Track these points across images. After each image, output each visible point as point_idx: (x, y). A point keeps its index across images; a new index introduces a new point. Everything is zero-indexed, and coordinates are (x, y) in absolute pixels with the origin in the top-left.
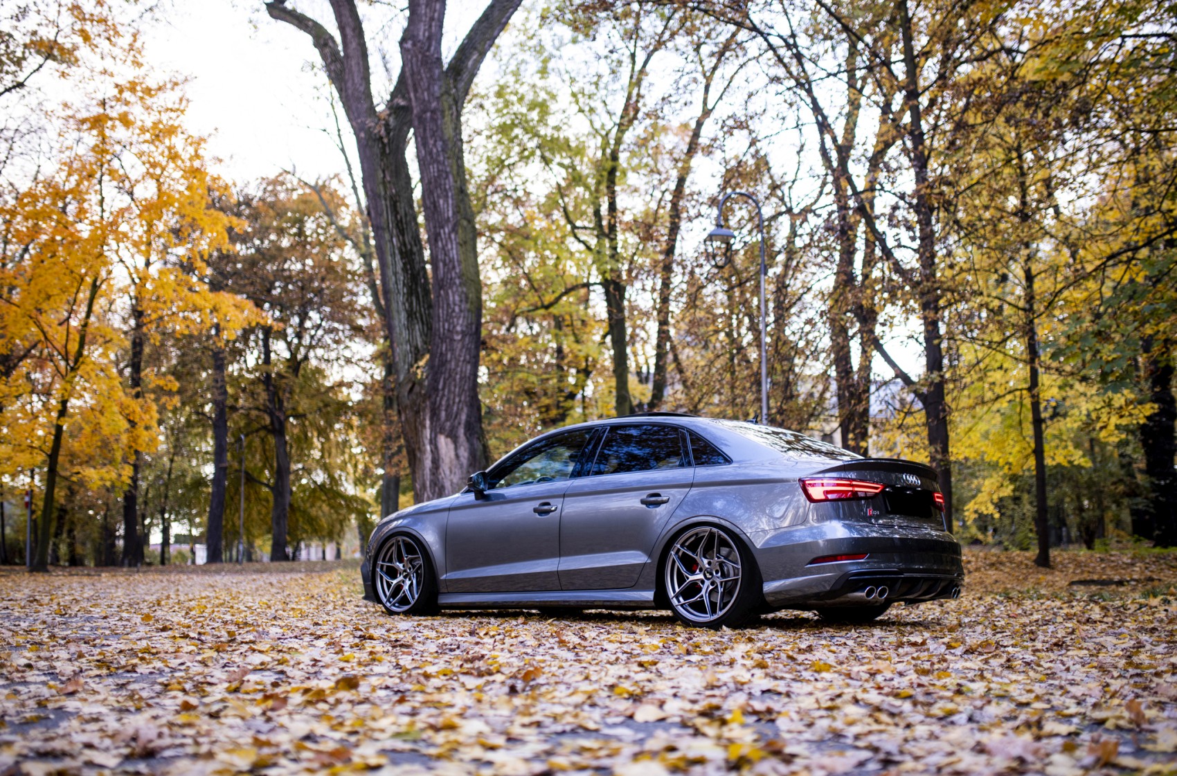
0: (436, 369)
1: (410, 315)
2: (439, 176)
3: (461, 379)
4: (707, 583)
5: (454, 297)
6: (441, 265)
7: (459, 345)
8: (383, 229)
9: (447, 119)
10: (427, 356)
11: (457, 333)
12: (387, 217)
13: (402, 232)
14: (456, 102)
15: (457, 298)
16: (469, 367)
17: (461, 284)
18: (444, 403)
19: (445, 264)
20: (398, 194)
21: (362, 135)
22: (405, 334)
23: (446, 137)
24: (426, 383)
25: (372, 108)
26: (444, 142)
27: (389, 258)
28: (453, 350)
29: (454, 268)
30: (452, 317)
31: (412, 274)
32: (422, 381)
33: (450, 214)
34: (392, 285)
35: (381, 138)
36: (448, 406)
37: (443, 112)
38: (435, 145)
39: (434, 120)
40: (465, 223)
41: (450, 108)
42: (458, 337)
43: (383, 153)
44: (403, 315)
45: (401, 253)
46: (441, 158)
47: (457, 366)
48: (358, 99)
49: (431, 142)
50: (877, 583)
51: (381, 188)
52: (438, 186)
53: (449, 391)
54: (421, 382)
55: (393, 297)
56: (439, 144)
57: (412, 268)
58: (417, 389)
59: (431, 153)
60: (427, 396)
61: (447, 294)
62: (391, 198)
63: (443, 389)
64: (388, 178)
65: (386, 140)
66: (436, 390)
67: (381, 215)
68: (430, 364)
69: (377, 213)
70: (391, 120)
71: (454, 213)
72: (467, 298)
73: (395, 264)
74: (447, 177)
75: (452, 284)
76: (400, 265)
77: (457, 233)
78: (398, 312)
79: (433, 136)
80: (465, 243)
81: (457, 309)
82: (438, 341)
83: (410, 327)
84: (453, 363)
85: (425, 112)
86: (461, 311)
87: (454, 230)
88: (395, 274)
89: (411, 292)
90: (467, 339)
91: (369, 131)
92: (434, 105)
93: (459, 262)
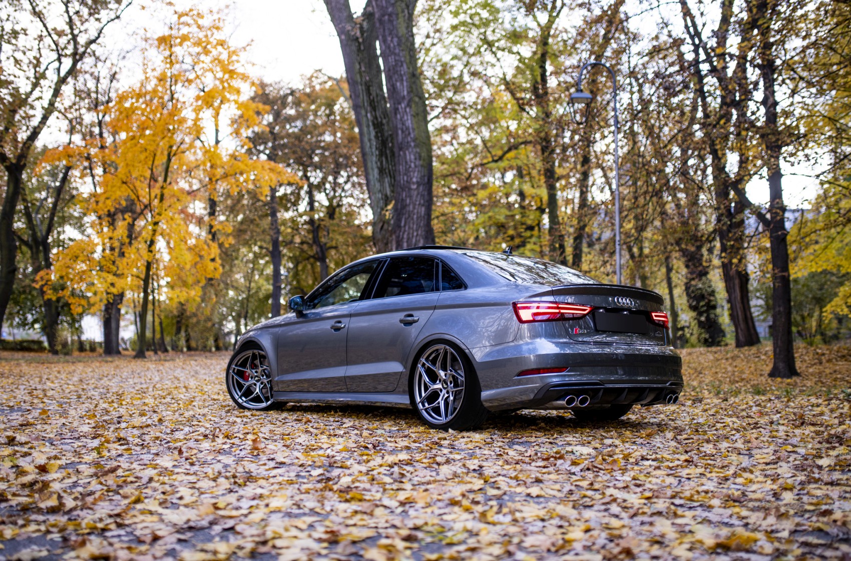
0: (399, 212)
1: (381, 171)
2: (396, 65)
3: (418, 218)
4: (444, 391)
5: (410, 156)
6: (400, 132)
7: (416, 193)
8: (360, 107)
9: (401, 20)
10: (393, 202)
11: (413, 183)
12: (363, 97)
13: (374, 109)
14: (408, 7)
15: (412, 157)
16: (423, 209)
17: (415, 146)
18: (405, 236)
19: (403, 132)
20: (370, 80)
21: (343, 37)
22: (378, 185)
23: (400, 34)
24: (392, 222)
25: (350, 15)
26: (399, 38)
27: (365, 129)
28: (410, 197)
29: (409, 134)
30: (409, 172)
31: (382, 140)
32: (389, 220)
33: (405, 93)
34: (367, 149)
35: (357, 38)
36: (408, 239)
37: (397, 15)
38: (392, 41)
39: (390, 21)
40: (417, 99)
41: (403, 12)
42: (414, 187)
43: (359, 50)
44: (376, 171)
45: (374, 124)
46: (397, 51)
47: (414, 208)
48: (340, 10)
49: (389, 39)
50: (578, 393)
51: (358, 76)
52: (396, 72)
53: (409, 228)
54: (388, 222)
55: (368, 158)
56: (395, 40)
57: (382, 136)
58: (386, 226)
59: (389, 47)
60: (393, 232)
61: (405, 154)
62: (366, 83)
63: (405, 226)
64: (363, 69)
65: (361, 40)
66: (400, 227)
67: (359, 96)
68: (395, 208)
69: (355, 95)
70: (365, 24)
71: (408, 93)
72: (420, 157)
73: (369, 134)
74: (402, 65)
75: (408, 146)
76: (373, 133)
77: (411, 107)
78: (373, 169)
79: (390, 34)
80: (417, 114)
81: (413, 165)
82: (400, 190)
83: (381, 180)
84: (411, 207)
85: (383, 16)
86: (416, 166)
87: (409, 105)
88: (370, 140)
89: (382, 153)
90: (421, 188)
91: (347, 34)
92: (390, 10)
93: (414, 129)
